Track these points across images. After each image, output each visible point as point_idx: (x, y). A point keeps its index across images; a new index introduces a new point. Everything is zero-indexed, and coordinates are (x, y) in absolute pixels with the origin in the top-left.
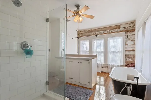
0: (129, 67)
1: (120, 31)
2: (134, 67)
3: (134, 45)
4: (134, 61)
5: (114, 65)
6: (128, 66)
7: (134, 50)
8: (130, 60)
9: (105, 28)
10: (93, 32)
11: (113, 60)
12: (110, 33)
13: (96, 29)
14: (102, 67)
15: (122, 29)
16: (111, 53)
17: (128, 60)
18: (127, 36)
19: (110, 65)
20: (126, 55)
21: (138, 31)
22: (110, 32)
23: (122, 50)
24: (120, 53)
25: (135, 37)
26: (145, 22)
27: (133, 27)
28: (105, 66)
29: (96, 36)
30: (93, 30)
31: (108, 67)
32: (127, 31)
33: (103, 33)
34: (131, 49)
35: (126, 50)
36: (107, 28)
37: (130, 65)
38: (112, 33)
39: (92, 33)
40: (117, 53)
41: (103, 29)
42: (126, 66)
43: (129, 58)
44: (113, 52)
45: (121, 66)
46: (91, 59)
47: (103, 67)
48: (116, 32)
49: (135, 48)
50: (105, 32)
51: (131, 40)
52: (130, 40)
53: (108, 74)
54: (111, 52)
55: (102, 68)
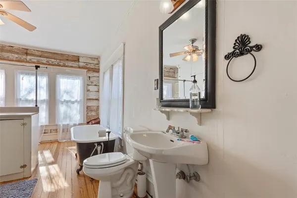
0: (92, 124)
1: (79, 67)
2: (99, 123)
3: (98, 91)
4: (98, 114)
5: (68, 124)
6: (90, 123)
7: (97, 99)
8: (93, 113)
9: (51, 53)
10: (17, 53)
11: (67, 116)
12: (62, 66)
13: (27, 49)
14: (43, 131)
15: (81, 64)
16: (62, 103)
17: (90, 114)
18: (89, 77)
19: (62, 125)
20: (88, 107)
21: (104, 73)
22: (61, 64)
23: (82, 98)
24: (78, 103)
25: (99, 80)
26: (112, 66)
27: (97, 65)
28: (49, 128)
29: (37, 69)
30: (19, 49)
31: (56, 130)
32: (89, 70)
33: (45, 62)
34: (94, 97)
35: (87, 99)
36: (54, 53)
37: (93, 122)
38: (64, 66)
39: (17, 56)
40: (73, 103)
41: (46, 55)
42: (88, 123)
43: (92, 111)
44: (67, 102)
45: (80, 124)
46: (30, 116)
47: (46, 131)
48: (72, 67)
49: (99, 96)
50: (50, 62)
51: (95, 83)
52: (93, 84)
53: (57, 143)
54: (63, 100)
55: (43, 134)
